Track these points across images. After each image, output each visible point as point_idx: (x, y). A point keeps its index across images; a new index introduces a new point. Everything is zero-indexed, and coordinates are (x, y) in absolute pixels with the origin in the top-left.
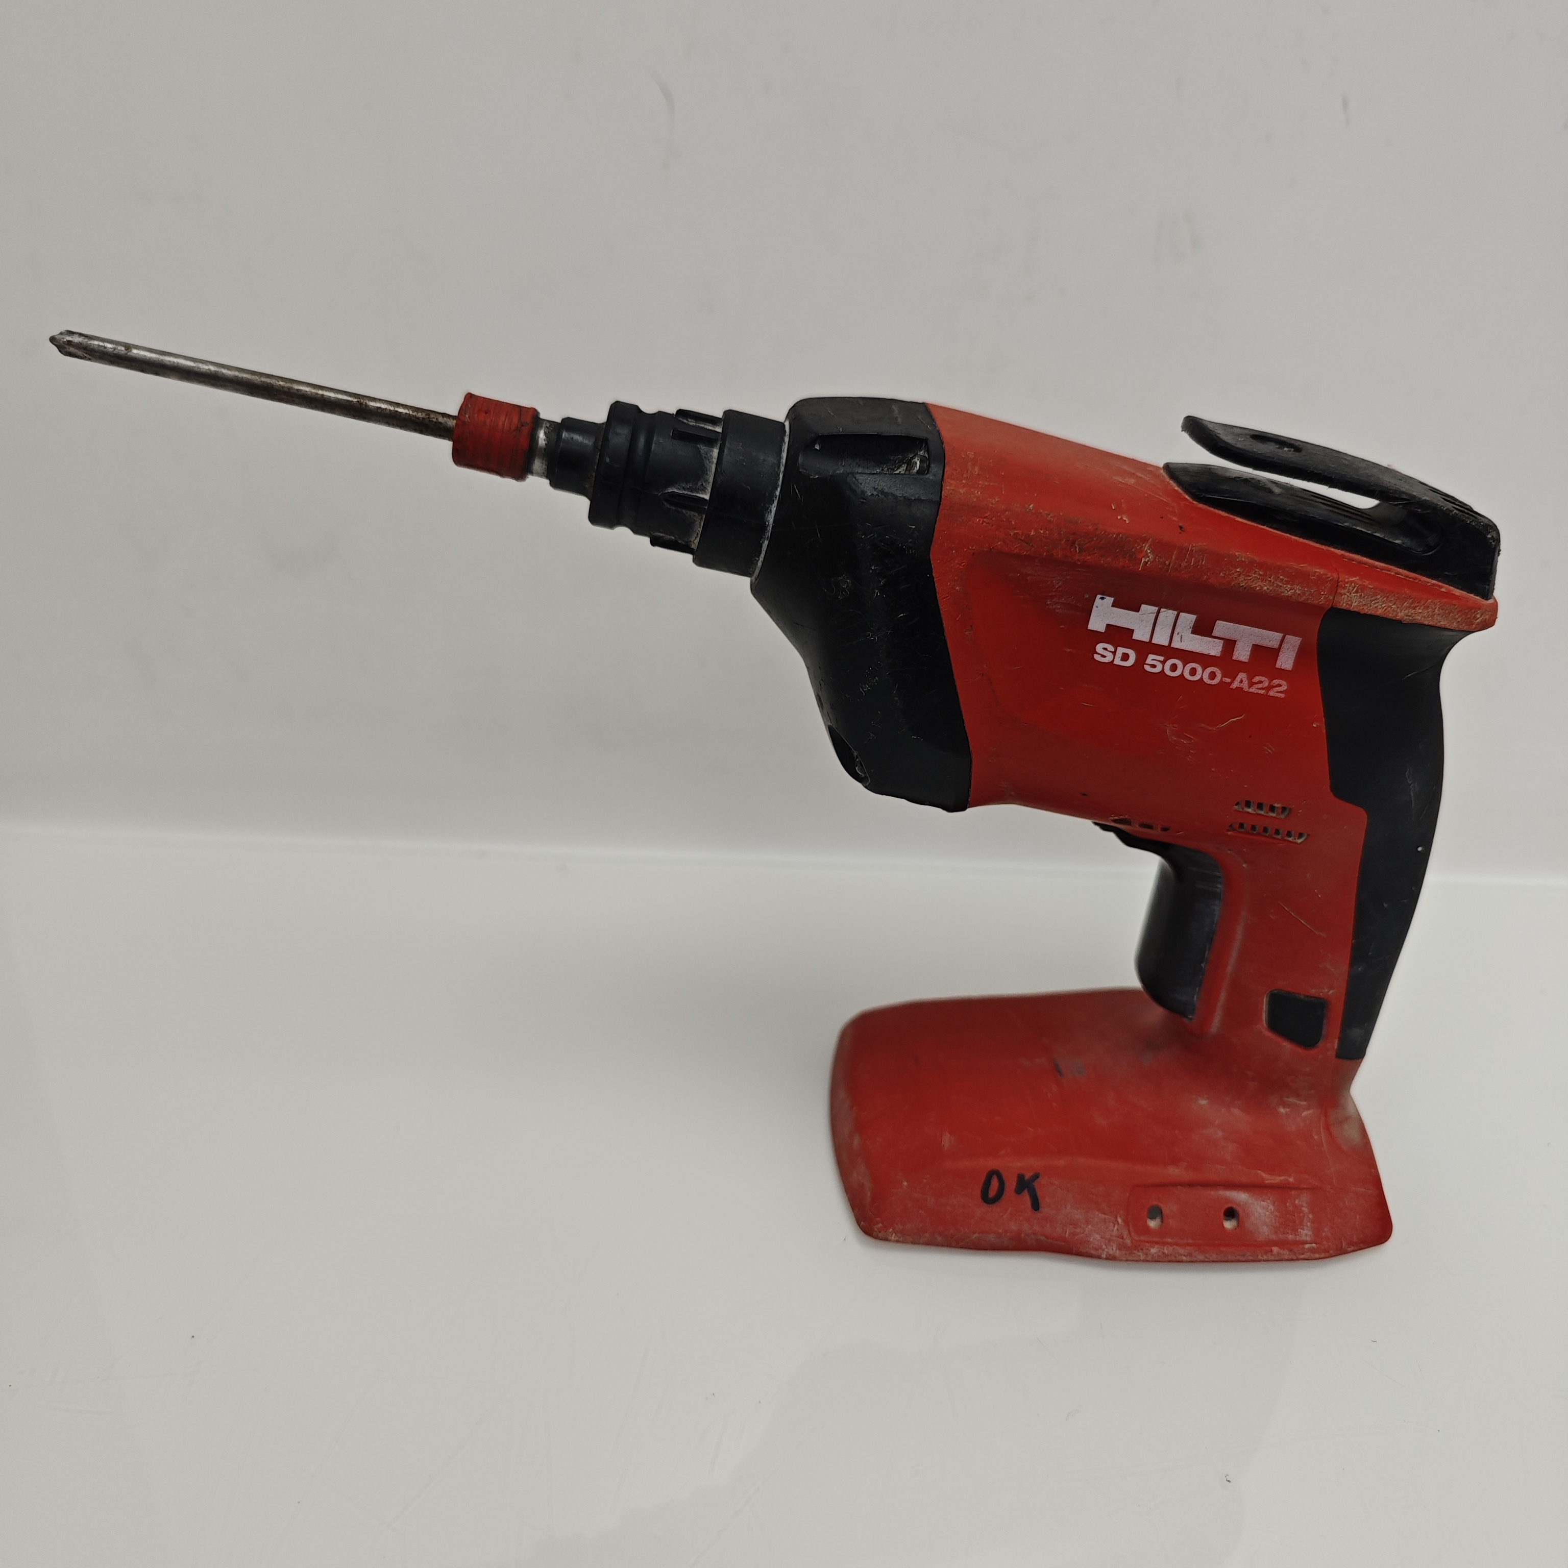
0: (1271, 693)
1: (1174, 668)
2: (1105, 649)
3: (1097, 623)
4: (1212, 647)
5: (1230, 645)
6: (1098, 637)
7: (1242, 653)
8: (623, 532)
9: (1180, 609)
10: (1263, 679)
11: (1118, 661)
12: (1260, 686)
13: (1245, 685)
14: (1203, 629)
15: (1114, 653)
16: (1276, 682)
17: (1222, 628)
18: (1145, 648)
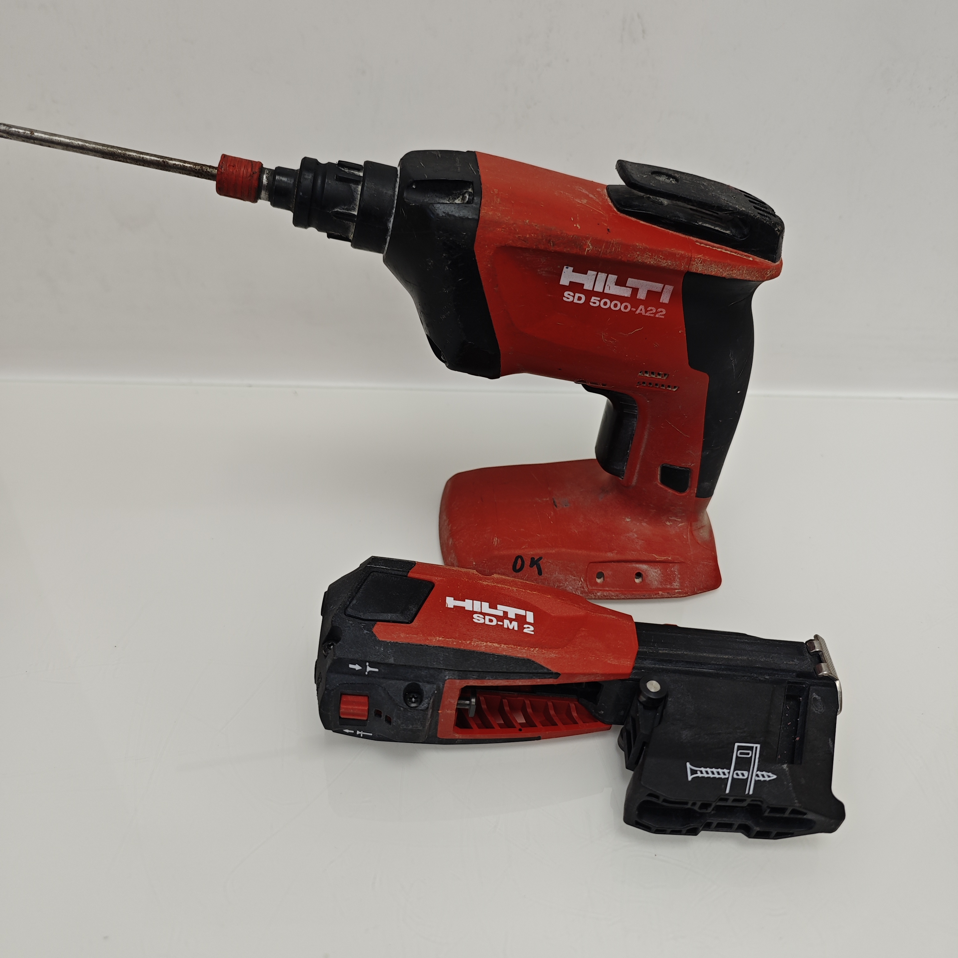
0: (657, 316)
1: (605, 304)
2: (569, 294)
3: (564, 281)
4: (625, 292)
5: (635, 291)
6: (565, 288)
7: (642, 295)
8: (312, 230)
9: (608, 273)
10: (653, 308)
11: (576, 301)
12: (651, 312)
13: (643, 312)
14: (621, 283)
15: (574, 297)
16: (659, 310)
17: (631, 282)
18: (590, 294)
